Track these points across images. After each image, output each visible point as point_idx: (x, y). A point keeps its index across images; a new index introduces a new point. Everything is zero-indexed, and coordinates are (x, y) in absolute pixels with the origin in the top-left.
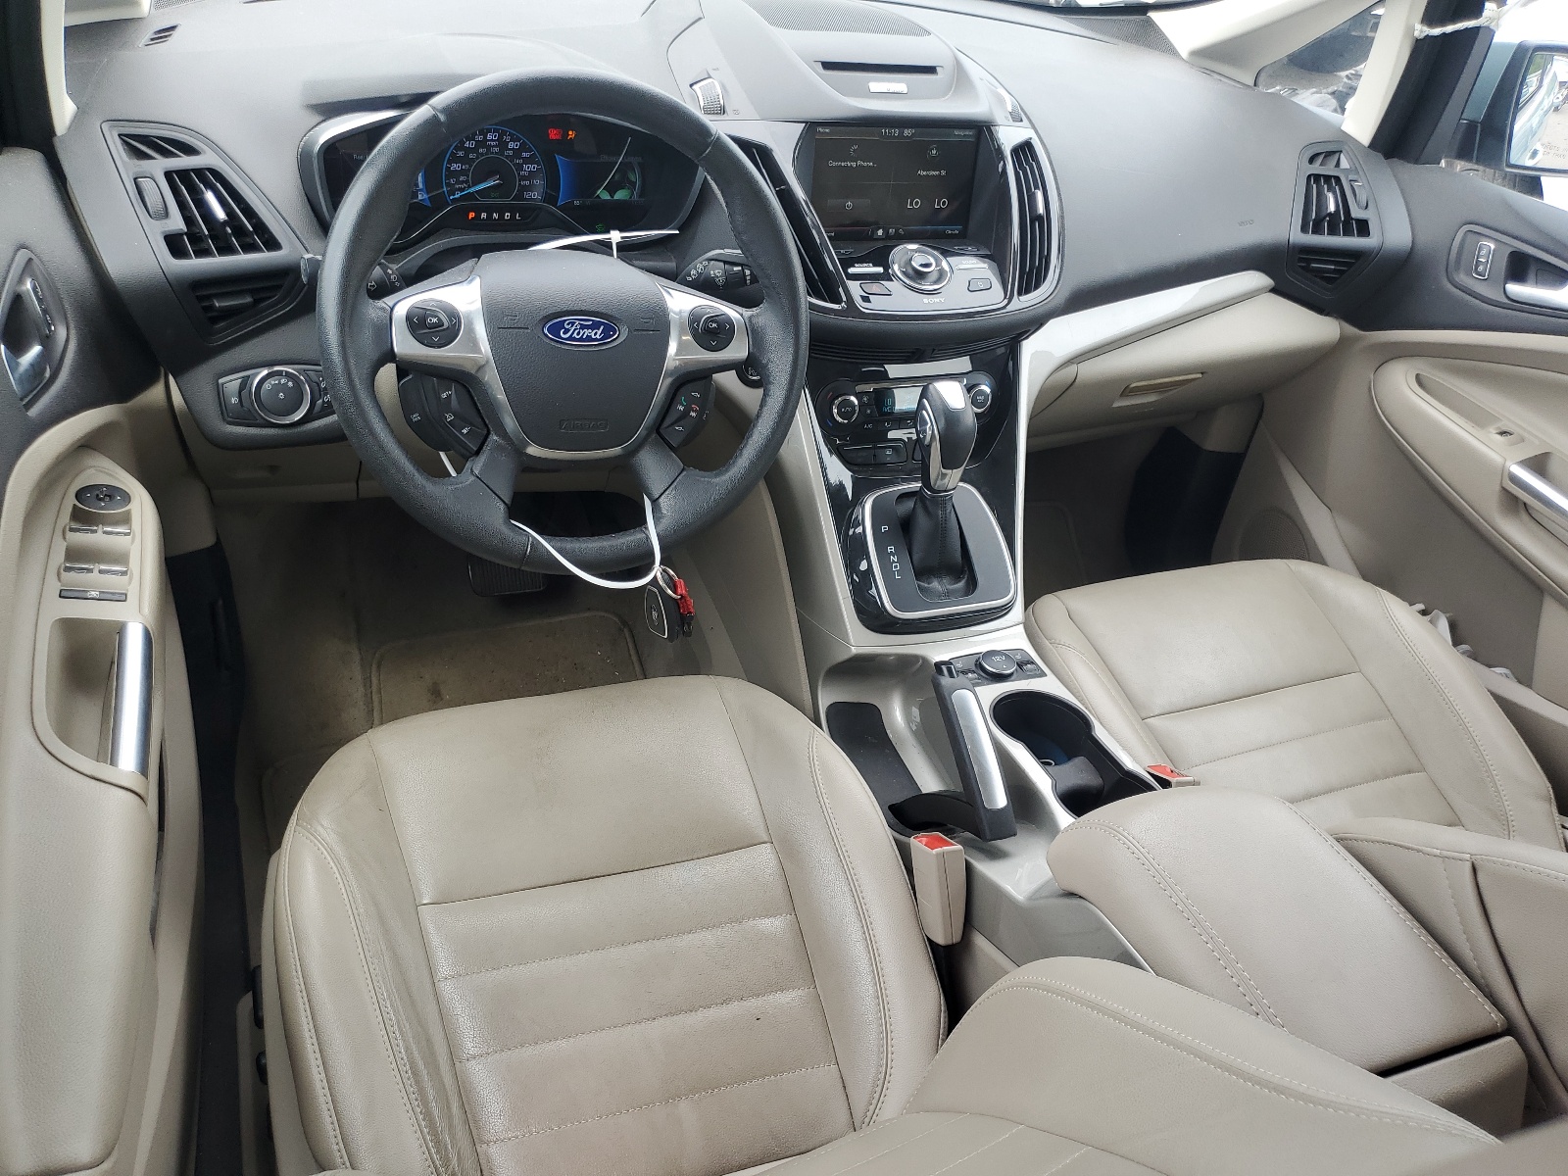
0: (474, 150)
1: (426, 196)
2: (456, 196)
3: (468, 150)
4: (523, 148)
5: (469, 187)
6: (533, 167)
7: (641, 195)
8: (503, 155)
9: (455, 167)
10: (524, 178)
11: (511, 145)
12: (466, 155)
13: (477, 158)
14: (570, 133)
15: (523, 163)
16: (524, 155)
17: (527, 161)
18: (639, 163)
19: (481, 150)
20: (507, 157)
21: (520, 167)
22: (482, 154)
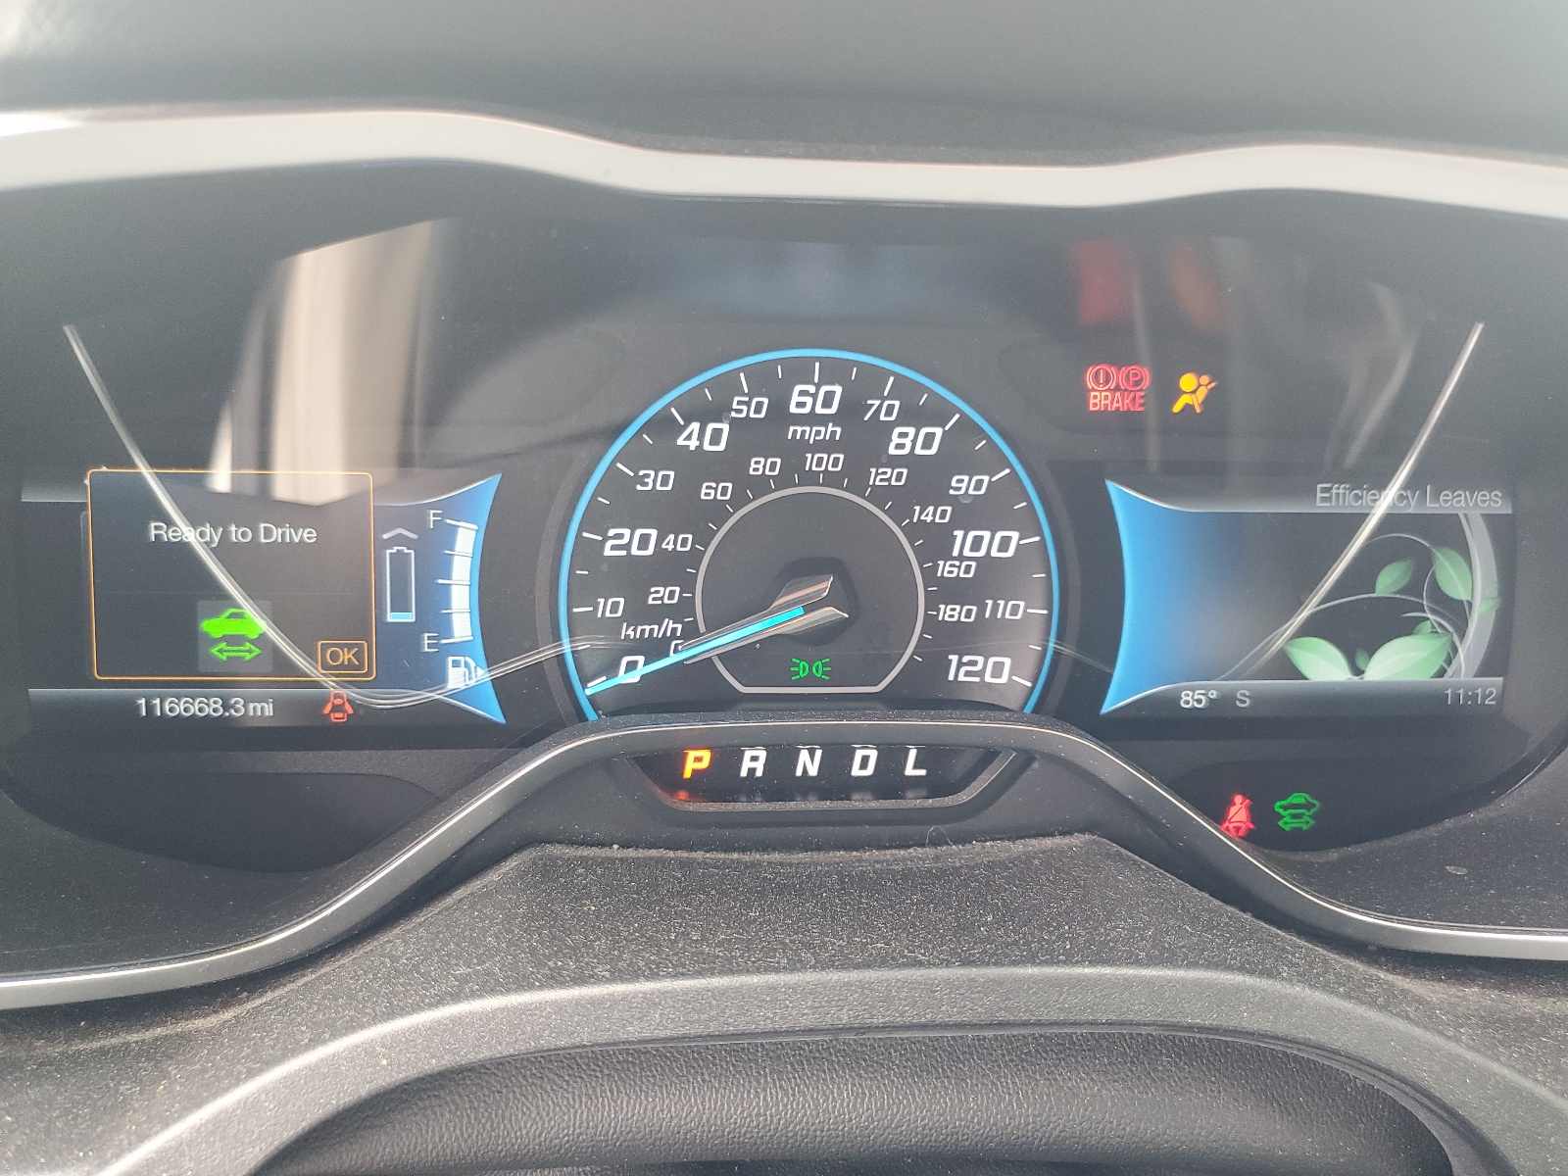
0: (728, 465)
1: (482, 675)
2: (625, 678)
3: (696, 467)
4: (958, 454)
5: (691, 633)
6: (1001, 543)
7: (1494, 662)
8: (859, 485)
9: (626, 541)
10: (954, 591)
11: (904, 441)
12: (688, 485)
13: (738, 501)
14: (1187, 382)
15: (955, 523)
16: (963, 485)
17: (970, 514)
18: (1491, 520)
19: (758, 466)
20: (879, 496)
21: (936, 544)
22: (761, 485)
